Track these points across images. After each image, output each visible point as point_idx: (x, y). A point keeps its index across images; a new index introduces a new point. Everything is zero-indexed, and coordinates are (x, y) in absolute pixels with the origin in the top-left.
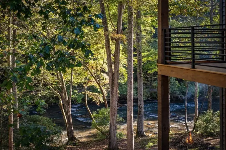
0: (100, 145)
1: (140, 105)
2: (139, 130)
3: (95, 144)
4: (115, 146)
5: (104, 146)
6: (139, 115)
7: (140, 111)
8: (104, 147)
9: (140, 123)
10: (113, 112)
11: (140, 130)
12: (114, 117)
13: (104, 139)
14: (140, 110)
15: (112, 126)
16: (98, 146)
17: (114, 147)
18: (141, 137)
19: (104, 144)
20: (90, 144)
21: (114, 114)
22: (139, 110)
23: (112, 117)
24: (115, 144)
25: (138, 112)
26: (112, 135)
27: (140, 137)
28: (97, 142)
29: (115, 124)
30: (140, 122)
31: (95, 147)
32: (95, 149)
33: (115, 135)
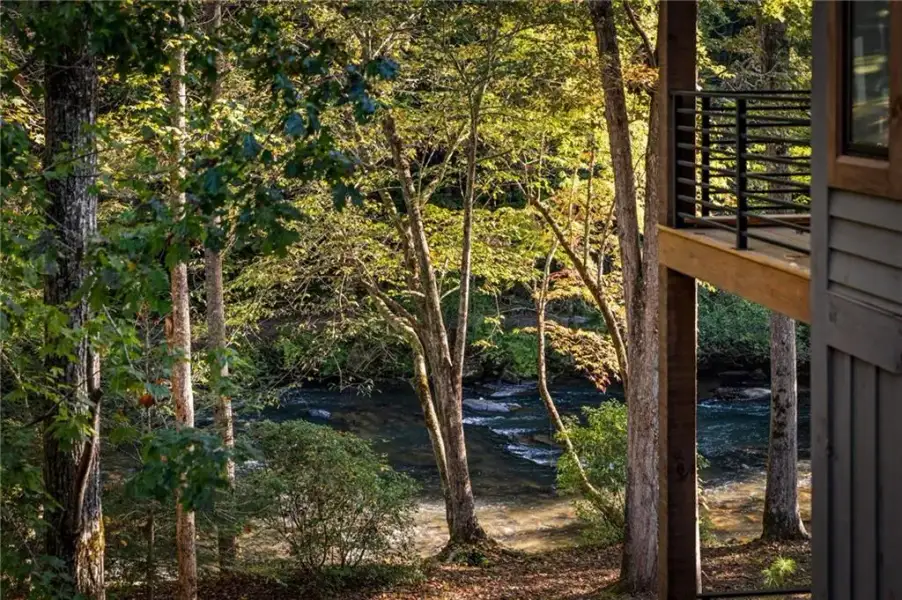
0: (587, 568)
1: (780, 391)
2: (774, 511)
3: (568, 564)
4: (649, 573)
5: (603, 575)
6: (777, 441)
7: (780, 420)
8: (606, 579)
9: (778, 478)
10: (640, 419)
11: (778, 508)
12: (646, 444)
13: (611, 544)
14: (779, 415)
15: (638, 482)
16: (580, 573)
17: (644, 577)
18: (783, 543)
19: (608, 562)
20: (545, 559)
21: (647, 429)
22: (776, 414)
23: (636, 441)
24: (650, 565)
25: (772, 423)
26: (636, 524)
27: (777, 540)
28: (578, 555)
29: (649, 475)
30: (781, 472)
31: (565, 575)
32: (561, 582)
33: (649, 524)
